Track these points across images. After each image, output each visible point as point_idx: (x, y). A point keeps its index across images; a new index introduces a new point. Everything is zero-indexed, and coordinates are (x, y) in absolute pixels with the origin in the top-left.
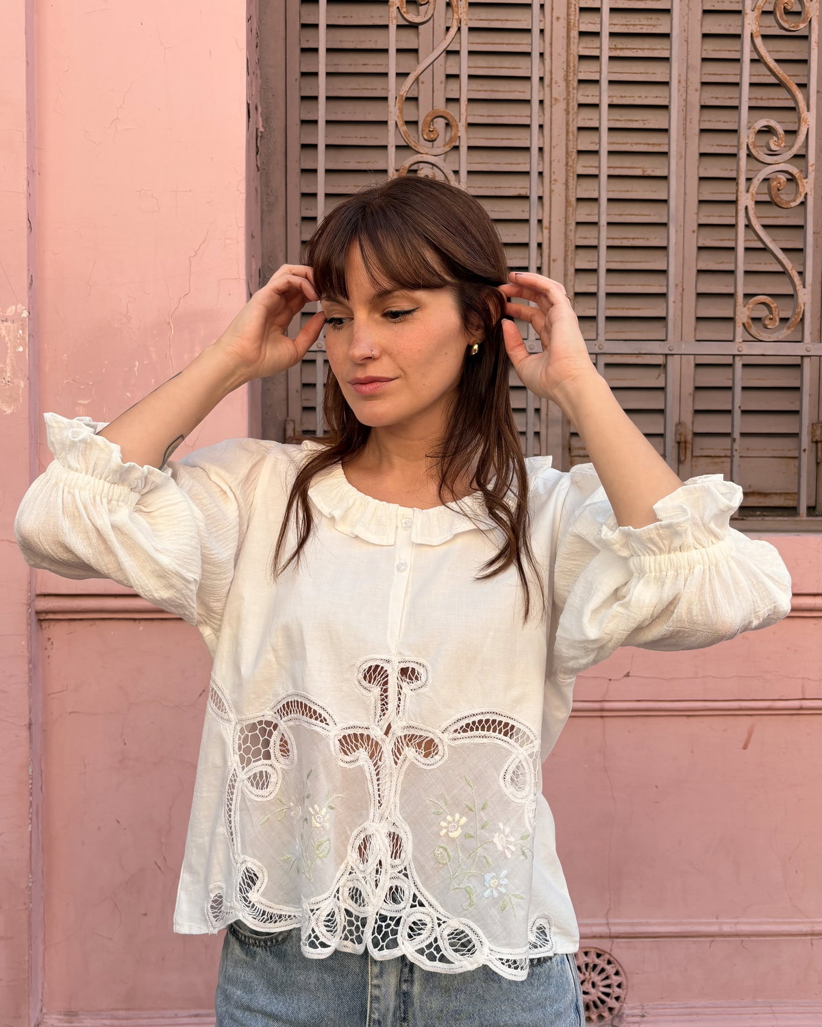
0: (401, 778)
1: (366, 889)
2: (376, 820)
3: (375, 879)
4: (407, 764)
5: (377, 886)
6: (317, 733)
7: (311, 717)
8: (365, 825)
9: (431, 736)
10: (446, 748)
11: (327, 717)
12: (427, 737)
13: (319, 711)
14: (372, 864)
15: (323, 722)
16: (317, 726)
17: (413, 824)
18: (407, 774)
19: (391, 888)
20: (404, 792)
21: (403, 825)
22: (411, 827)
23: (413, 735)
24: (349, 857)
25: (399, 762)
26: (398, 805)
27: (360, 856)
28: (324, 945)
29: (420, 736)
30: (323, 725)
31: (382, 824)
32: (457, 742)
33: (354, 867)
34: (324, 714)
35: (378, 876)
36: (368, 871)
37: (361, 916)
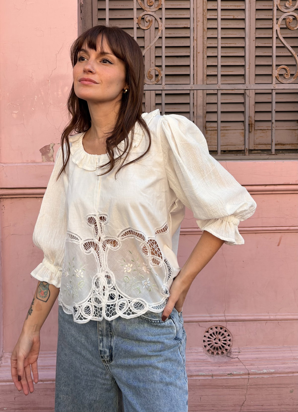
0: (107, 255)
1: (100, 297)
2: (100, 272)
3: (103, 293)
4: (108, 250)
5: (104, 295)
6: (75, 244)
7: (72, 238)
8: (97, 274)
9: (115, 239)
10: (120, 242)
11: (78, 237)
12: (113, 240)
13: (75, 235)
14: (101, 288)
15: (76, 239)
16: (75, 241)
17: (114, 270)
18: (109, 254)
19: (110, 295)
20: (109, 260)
21: (111, 272)
22: (113, 272)
23: (108, 240)
24: (92, 287)
25: (105, 250)
26: (107, 265)
27: (96, 286)
28: (85, 319)
29: (111, 240)
30: (77, 240)
31: (102, 273)
32: (124, 240)
33: (95, 290)
34: (77, 236)
35: (104, 291)
36: (100, 291)
37: (100, 307)
